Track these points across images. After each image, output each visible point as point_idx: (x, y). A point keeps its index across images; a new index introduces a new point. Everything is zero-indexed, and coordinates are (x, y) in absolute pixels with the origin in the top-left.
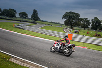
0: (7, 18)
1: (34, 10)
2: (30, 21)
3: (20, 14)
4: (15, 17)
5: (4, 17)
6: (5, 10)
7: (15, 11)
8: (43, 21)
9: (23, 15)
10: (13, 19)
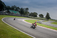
0: (32, 17)
1: (47, 13)
2: (45, 19)
3: (39, 15)
4: (37, 17)
5: (31, 17)
6: (31, 13)
7: (37, 14)
8: (52, 19)
9: (41, 16)
10: (35, 18)
